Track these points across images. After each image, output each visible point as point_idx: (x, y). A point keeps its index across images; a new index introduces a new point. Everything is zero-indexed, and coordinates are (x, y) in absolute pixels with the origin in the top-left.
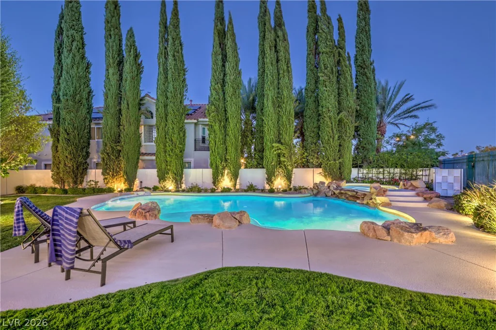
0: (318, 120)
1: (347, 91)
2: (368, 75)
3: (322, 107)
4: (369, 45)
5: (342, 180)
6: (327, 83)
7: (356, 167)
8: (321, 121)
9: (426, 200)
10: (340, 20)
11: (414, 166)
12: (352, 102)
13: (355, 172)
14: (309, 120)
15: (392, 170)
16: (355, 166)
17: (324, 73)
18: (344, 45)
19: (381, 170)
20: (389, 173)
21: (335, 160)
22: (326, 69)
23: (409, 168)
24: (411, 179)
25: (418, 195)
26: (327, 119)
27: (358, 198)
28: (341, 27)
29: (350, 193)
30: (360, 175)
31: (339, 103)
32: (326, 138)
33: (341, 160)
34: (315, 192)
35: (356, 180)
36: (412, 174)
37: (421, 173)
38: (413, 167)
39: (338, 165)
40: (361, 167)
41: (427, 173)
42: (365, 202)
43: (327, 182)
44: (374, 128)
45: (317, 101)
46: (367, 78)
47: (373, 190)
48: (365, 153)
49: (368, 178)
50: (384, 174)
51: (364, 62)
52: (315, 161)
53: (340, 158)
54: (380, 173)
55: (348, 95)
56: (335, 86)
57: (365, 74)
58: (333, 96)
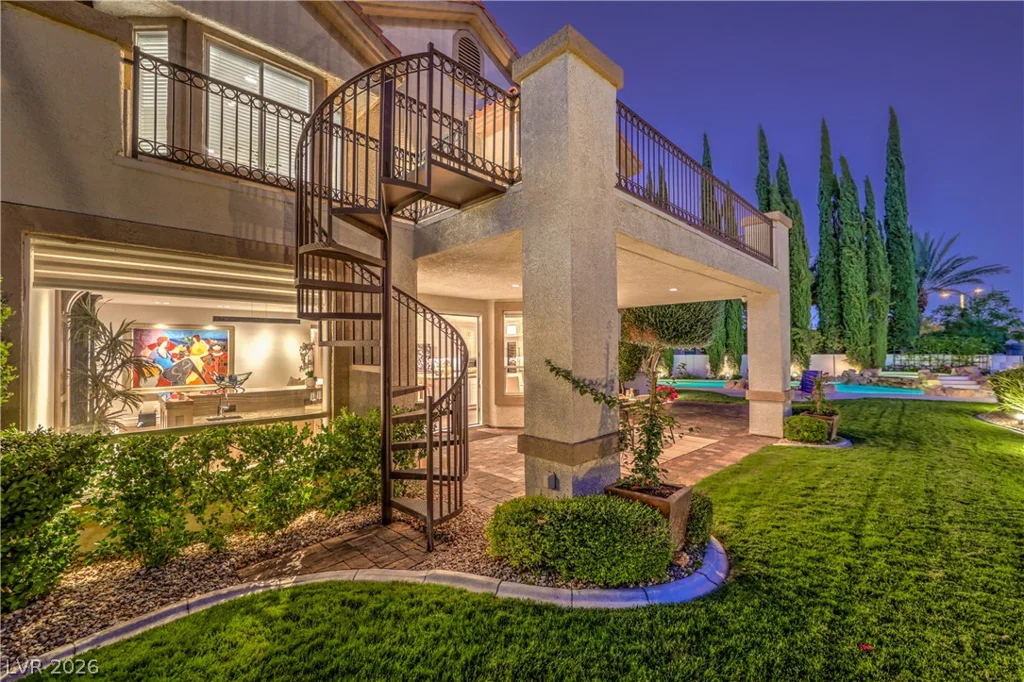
0: (840, 299)
1: (878, 266)
2: (905, 245)
3: (847, 285)
4: (905, 209)
5: (876, 367)
6: (854, 259)
7: (892, 353)
8: (846, 301)
9: (979, 383)
10: (867, 183)
11: (970, 353)
12: (886, 279)
13: (890, 359)
14: (826, 298)
15: (941, 357)
16: (890, 351)
17: (850, 248)
18: (874, 214)
19: (927, 356)
20: (937, 359)
21: (865, 345)
22: (853, 242)
23: (962, 354)
24: (966, 365)
25: (971, 379)
26: (855, 299)
27: (905, 384)
28: (868, 193)
29: (893, 380)
30: (897, 363)
31: (869, 279)
32: (855, 321)
33: (873, 346)
34: (846, 380)
35: (894, 368)
36: (967, 361)
37: (977, 360)
38: (968, 354)
39: (869, 352)
40: (898, 352)
41: (985, 359)
42: (914, 387)
43: (858, 370)
44: (914, 305)
45: (838, 277)
46: (904, 249)
47: (922, 375)
48: (903, 336)
49: (909, 366)
50: (930, 361)
51: (899, 229)
52: (836, 346)
53: (870, 343)
54: (925, 360)
55: (880, 271)
56: (864, 261)
57: (901, 244)
58: (861, 274)
